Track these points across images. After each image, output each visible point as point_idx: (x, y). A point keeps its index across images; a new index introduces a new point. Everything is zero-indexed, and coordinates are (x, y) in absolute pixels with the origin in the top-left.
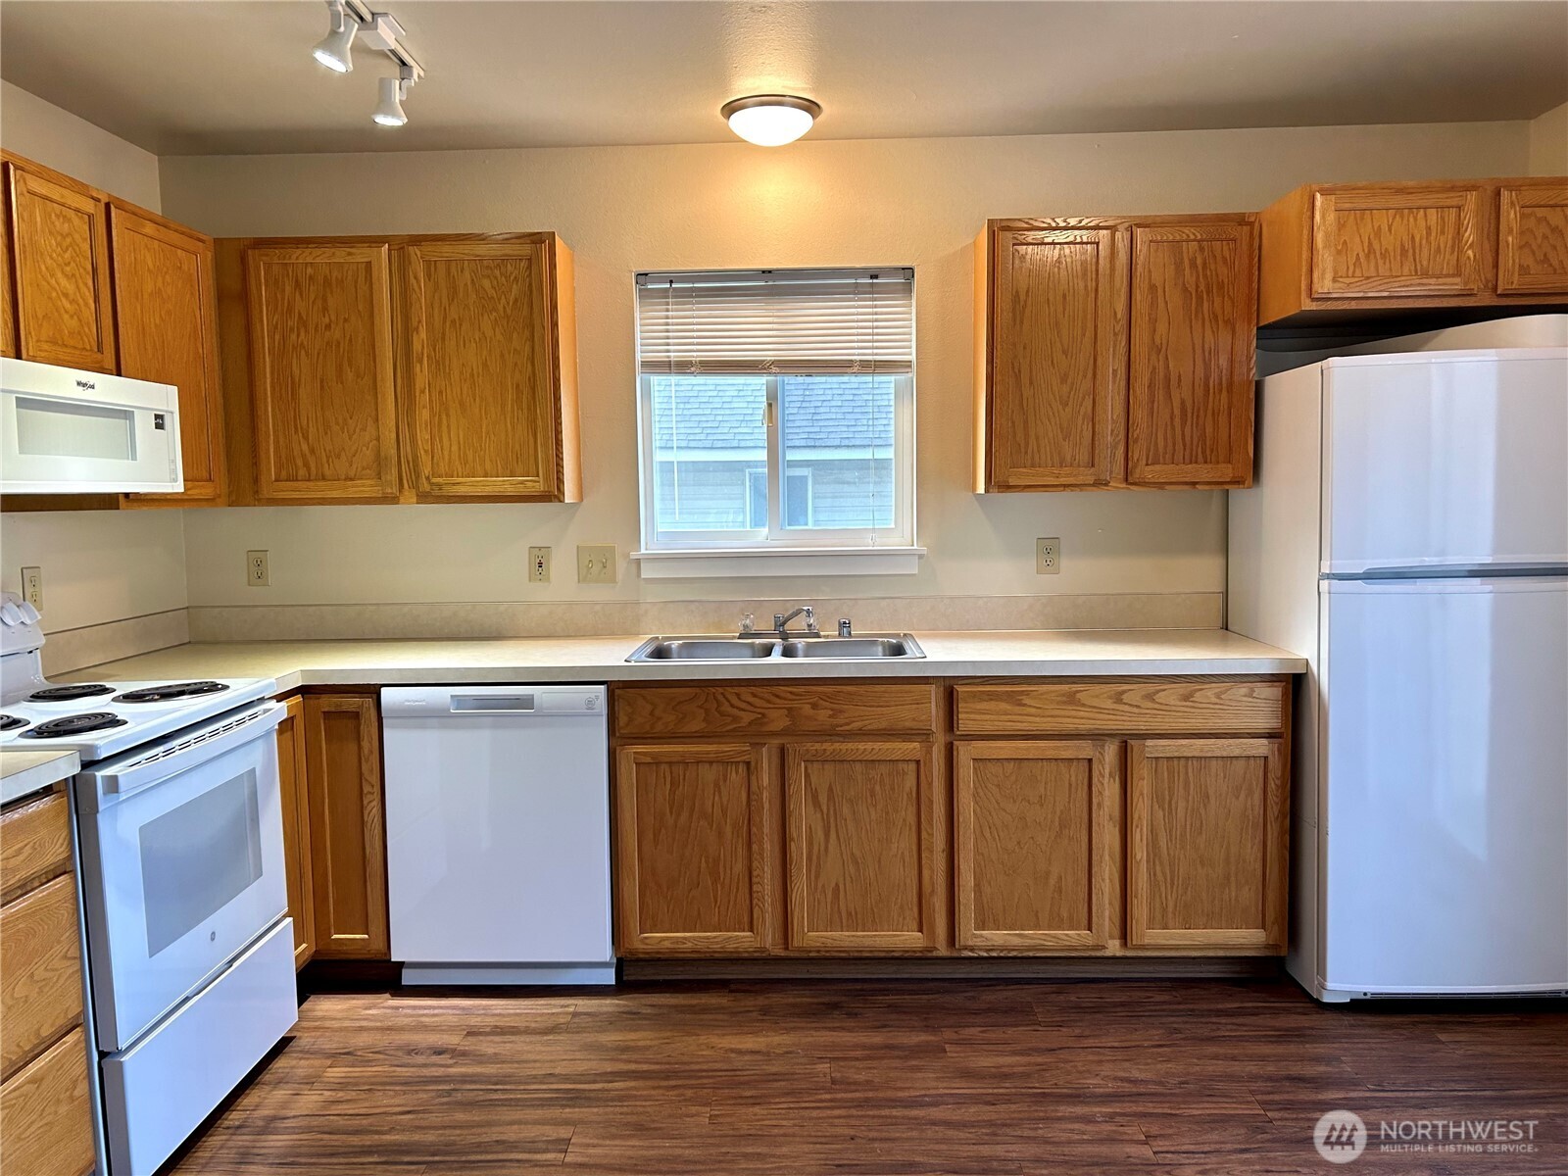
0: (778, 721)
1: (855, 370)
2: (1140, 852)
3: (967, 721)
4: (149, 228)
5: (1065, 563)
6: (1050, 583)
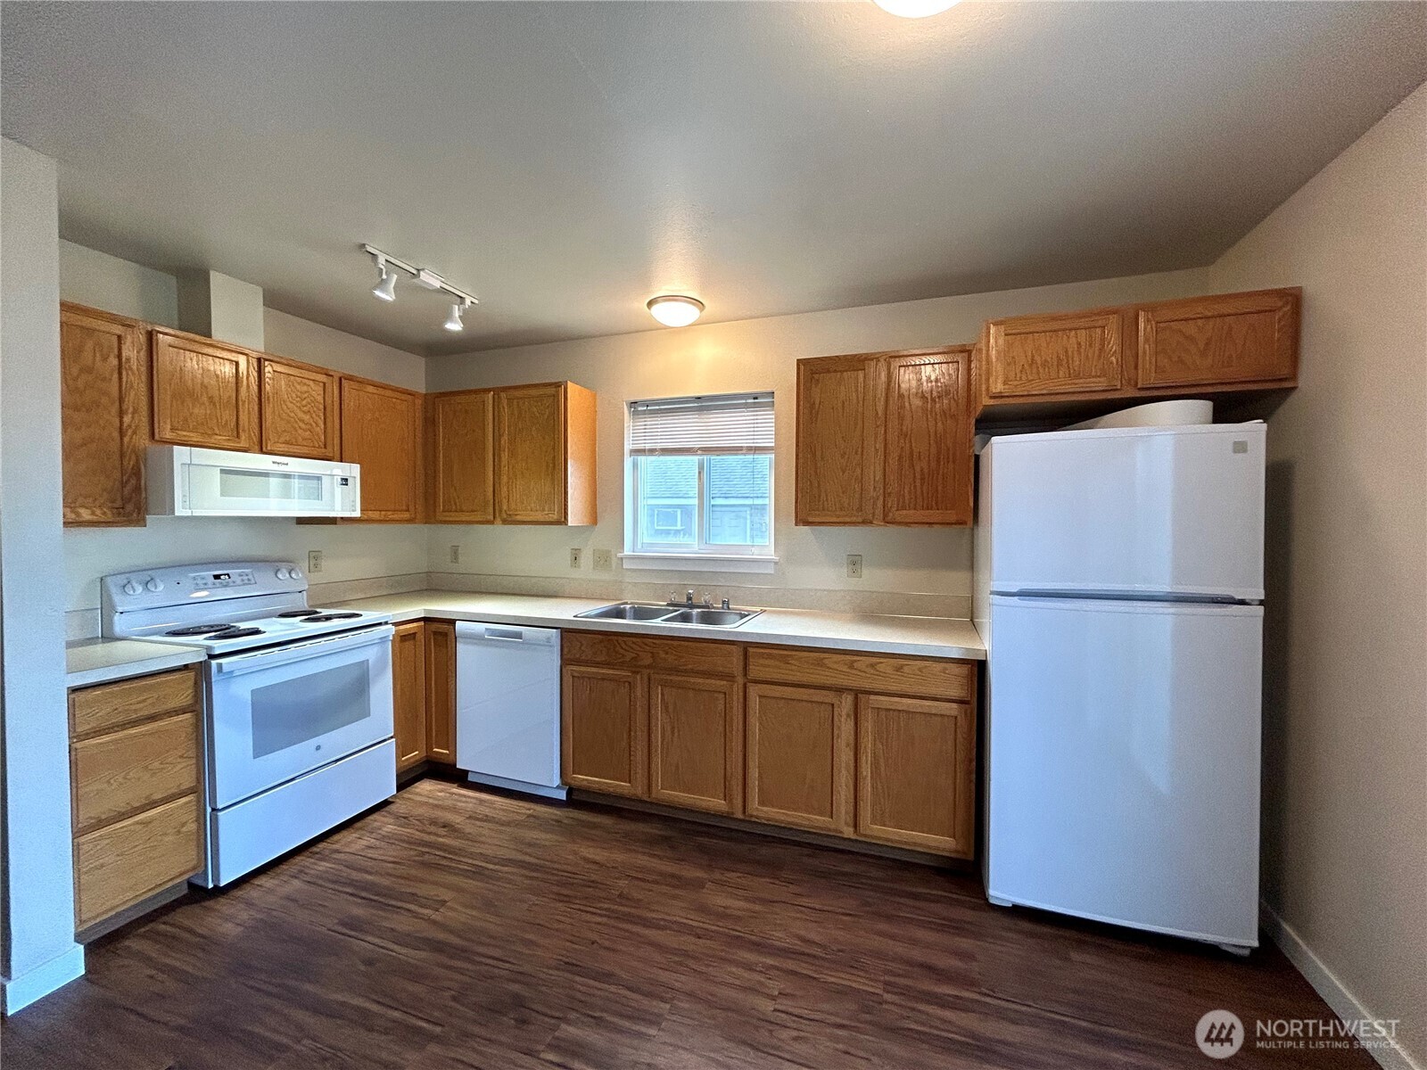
0: (647, 659)
1: (744, 452)
2: (866, 770)
3: (755, 672)
4: (370, 389)
5: (865, 572)
6: (853, 583)
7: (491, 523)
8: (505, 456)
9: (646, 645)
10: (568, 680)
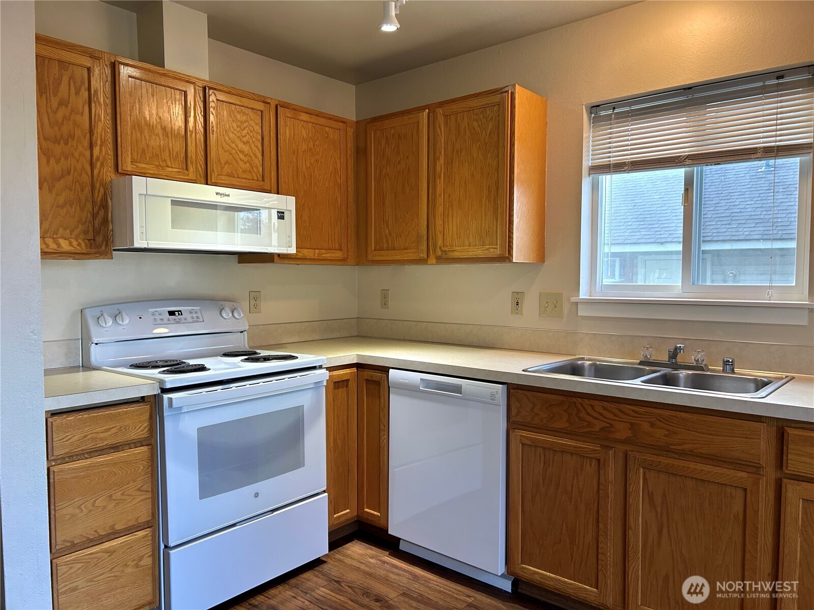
0: (623, 432)
1: (759, 155)
3: (796, 465)
4: (304, 117)
7: (423, 261)
8: (440, 185)
9: (622, 412)
10: (516, 447)
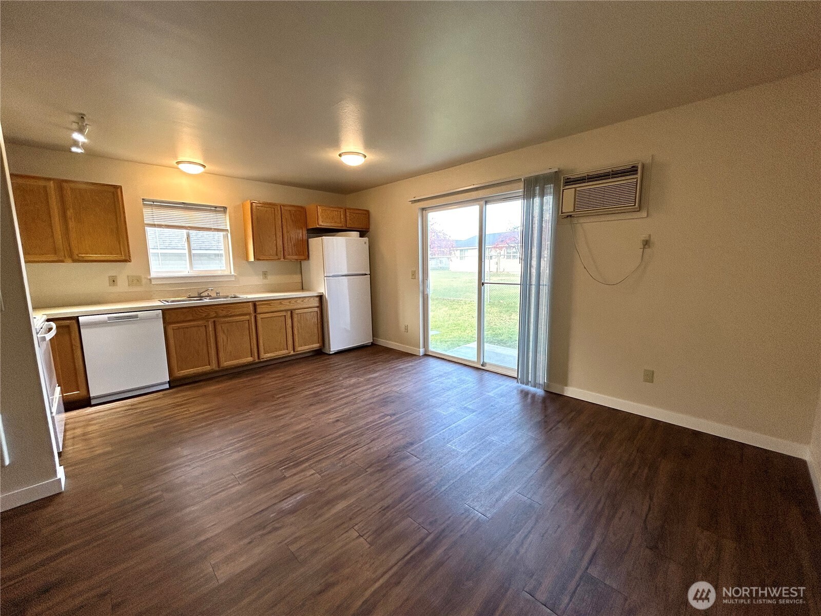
0: (213, 314)
1: (212, 230)
2: (296, 332)
3: (259, 310)
5: (269, 277)
6: (266, 281)
10: (170, 332)
